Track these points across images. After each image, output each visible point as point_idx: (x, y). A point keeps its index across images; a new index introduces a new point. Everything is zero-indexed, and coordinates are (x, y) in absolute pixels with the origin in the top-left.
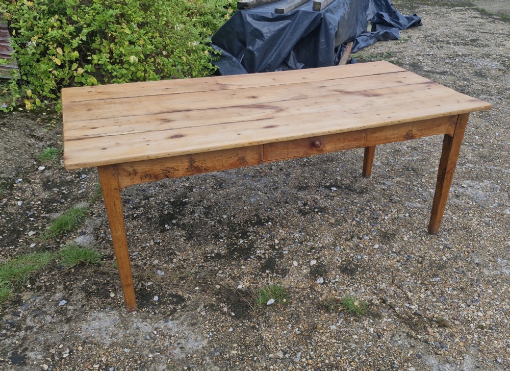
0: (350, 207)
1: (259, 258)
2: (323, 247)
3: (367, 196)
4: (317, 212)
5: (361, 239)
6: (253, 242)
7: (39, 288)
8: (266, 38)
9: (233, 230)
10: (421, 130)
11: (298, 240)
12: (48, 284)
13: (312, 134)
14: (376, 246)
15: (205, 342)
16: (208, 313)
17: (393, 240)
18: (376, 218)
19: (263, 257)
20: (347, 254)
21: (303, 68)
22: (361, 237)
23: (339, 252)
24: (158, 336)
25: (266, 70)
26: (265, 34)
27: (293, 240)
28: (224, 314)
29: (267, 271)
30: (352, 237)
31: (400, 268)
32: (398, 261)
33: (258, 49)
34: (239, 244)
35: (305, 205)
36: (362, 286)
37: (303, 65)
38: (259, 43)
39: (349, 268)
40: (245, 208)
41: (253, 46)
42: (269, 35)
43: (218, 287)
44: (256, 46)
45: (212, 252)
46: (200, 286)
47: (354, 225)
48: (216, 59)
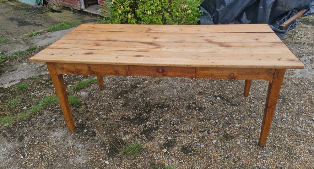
0: (219, 112)
1: (146, 126)
2: (183, 131)
3: (236, 108)
4: (197, 110)
5: (209, 133)
6: (150, 116)
7: (53, 110)
8: (227, 5)
9: (146, 107)
10: (242, 74)
11: (173, 123)
12: (56, 110)
13: (154, 64)
14: (215, 141)
15: (85, 161)
16: (99, 147)
17: (229, 141)
18: (229, 124)
19: (147, 126)
20: (194, 140)
21: (250, 23)
22: (210, 132)
23: (190, 137)
24: (71, 149)
25: (225, 23)
26: (226, 2)
27: (170, 121)
28: (105, 150)
29: (143, 135)
30: (205, 131)
31: (219, 161)
32: (221, 156)
33: (221, 11)
34: (143, 115)
35: (193, 103)
36: (185, 162)
37: (250, 21)
38: (222, 7)
39: (188, 149)
40: (161, 97)
41: (219, 9)
42: (229, 3)
43: (114, 135)
44: (221, 9)
45: (128, 116)
46: (107, 131)
47: (212, 124)
48: (201, 15)
